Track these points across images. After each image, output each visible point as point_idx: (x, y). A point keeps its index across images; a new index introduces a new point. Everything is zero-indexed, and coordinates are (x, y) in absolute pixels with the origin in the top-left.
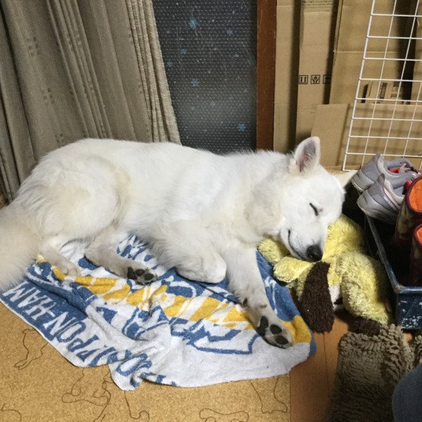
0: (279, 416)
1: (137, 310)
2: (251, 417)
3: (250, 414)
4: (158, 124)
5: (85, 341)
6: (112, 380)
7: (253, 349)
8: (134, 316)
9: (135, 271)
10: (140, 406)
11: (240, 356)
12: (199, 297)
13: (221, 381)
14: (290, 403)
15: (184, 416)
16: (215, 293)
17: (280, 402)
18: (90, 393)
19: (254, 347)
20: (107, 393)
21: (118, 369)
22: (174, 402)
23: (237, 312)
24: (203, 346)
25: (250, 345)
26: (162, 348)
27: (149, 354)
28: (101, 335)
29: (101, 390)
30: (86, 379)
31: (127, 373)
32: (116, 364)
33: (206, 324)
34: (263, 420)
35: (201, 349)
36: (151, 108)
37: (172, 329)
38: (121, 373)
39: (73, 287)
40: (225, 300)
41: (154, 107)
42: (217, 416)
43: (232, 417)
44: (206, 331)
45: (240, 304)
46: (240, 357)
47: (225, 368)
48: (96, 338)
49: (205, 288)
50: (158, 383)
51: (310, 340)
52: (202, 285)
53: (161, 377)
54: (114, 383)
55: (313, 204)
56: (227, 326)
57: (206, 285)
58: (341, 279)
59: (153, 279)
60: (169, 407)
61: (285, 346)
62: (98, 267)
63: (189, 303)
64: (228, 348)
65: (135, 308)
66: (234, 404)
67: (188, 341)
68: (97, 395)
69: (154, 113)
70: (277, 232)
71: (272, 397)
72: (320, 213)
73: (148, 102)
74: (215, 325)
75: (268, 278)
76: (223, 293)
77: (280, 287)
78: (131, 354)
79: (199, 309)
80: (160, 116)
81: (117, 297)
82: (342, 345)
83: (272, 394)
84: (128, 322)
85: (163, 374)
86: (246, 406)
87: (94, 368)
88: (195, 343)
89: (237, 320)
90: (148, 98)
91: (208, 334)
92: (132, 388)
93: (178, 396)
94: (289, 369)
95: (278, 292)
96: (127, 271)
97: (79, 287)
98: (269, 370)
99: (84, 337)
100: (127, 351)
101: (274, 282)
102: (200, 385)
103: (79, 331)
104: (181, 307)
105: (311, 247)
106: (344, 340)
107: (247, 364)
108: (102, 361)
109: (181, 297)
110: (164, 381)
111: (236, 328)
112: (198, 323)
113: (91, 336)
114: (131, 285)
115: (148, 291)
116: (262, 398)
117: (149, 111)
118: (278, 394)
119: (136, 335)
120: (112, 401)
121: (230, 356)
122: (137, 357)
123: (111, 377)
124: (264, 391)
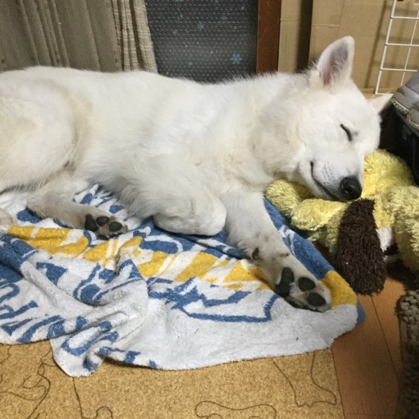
0: (325, 410)
1: (98, 267)
2: (279, 413)
3: (277, 408)
4: (130, 51)
5: (16, 308)
6: (55, 362)
7: (272, 314)
8: (92, 276)
9: (95, 219)
10: (98, 399)
11: (253, 324)
12: (187, 252)
13: (227, 360)
14: (339, 390)
15: (170, 413)
16: (209, 247)
17: (322, 388)
18: (17, 381)
19: (273, 312)
20: (44, 380)
21: (65, 345)
22: (153, 393)
23: (243, 270)
24: (197, 313)
25: (267, 309)
26: (134, 316)
27: (113, 321)
28: (42, 300)
29: (34, 377)
30: (12, 360)
31: (77, 352)
32: (62, 339)
33: (200, 284)
34: (300, 416)
35: (194, 316)
36: (121, 29)
37: (149, 289)
38: (69, 350)
39: (5, 240)
40: (225, 257)
41: (125, 26)
42: (224, 412)
43: (249, 413)
44: (200, 293)
45: (247, 258)
46: (253, 326)
47: (231, 341)
48: (33, 305)
49: (195, 242)
50: (128, 364)
51: (355, 302)
52: (191, 238)
53: (132, 354)
54: (57, 366)
55: (345, 125)
56: (230, 287)
57: (195, 238)
58: (392, 218)
59: (122, 230)
60: (145, 399)
61: (321, 308)
62: (45, 218)
63: (173, 259)
64: (235, 314)
65: (94, 265)
66: (251, 393)
67: (174, 303)
68: (29, 384)
69: (125, 33)
70: (293, 167)
71: (310, 382)
72: (354, 137)
73: (118, 20)
74: (213, 286)
75: (283, 227)
76: (221, 246)
77: (301, 238)
78: (85, 322)
79: (187, 268)
80: (132, 39)
81: (69, 252)
82: (403, 307)
83: (308, 377)
84: (83, 283)
85: (137, 350)
86: (269, 396)
87: (26, 346)
88: (184, 308)
89: (244, 280)
90: (117, 14)
91: (202, 297)
92: (86, 373)
93: (160, 383)
94: (331, 341)
95: (299, 244)
96: (84, 220)
97: (13, 240)
98: (300, 343)
99: (15, 303)
100: (79, 318)
101: (292, 233)
102: (194, 366)
103: (9, 296)
104: (162, 264)
105: (346, 178)
106: (405, 301)
107: (264, 334)
108: (40, 334)
109: (161, 253)
110: (138, 361)
111: (244, 289)
112: (188, 283)
113: (27, 302)
114: (90, 239)
115: (115, 246)
116: (294, 383)
117: (119, 32)
118: (318, 378)
119: (94, 297)
120: (52, 393)
121: (238, 324)
122: (95, 326)
123: (53, 358)
124: (295, 373)
